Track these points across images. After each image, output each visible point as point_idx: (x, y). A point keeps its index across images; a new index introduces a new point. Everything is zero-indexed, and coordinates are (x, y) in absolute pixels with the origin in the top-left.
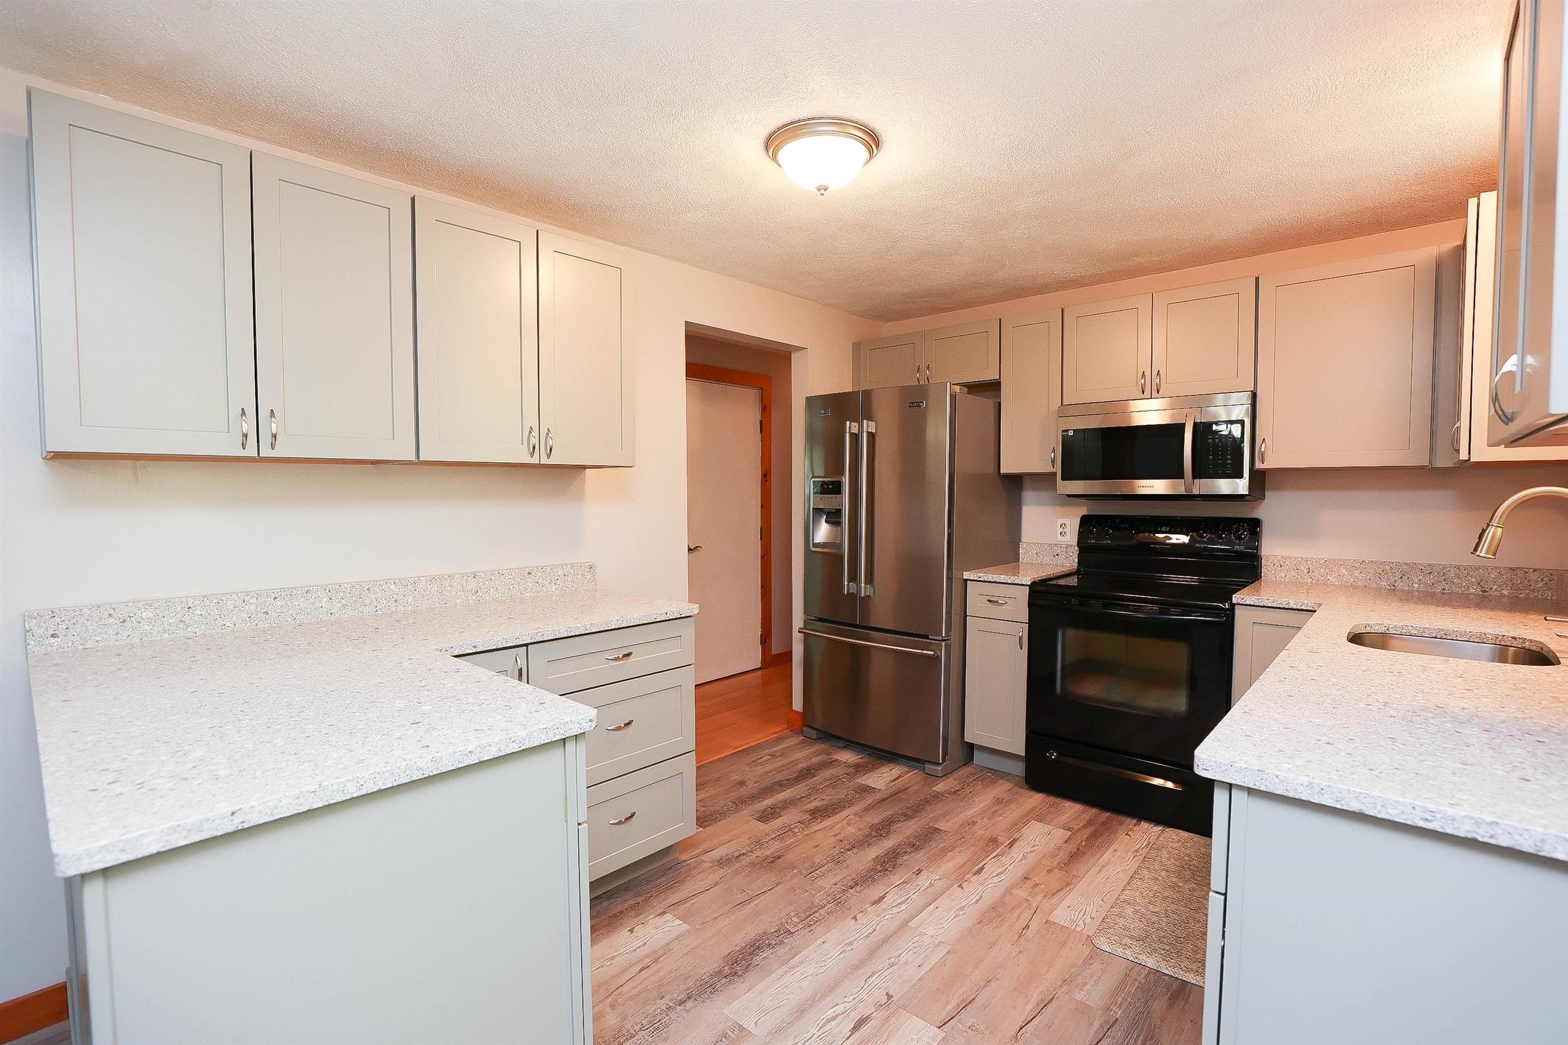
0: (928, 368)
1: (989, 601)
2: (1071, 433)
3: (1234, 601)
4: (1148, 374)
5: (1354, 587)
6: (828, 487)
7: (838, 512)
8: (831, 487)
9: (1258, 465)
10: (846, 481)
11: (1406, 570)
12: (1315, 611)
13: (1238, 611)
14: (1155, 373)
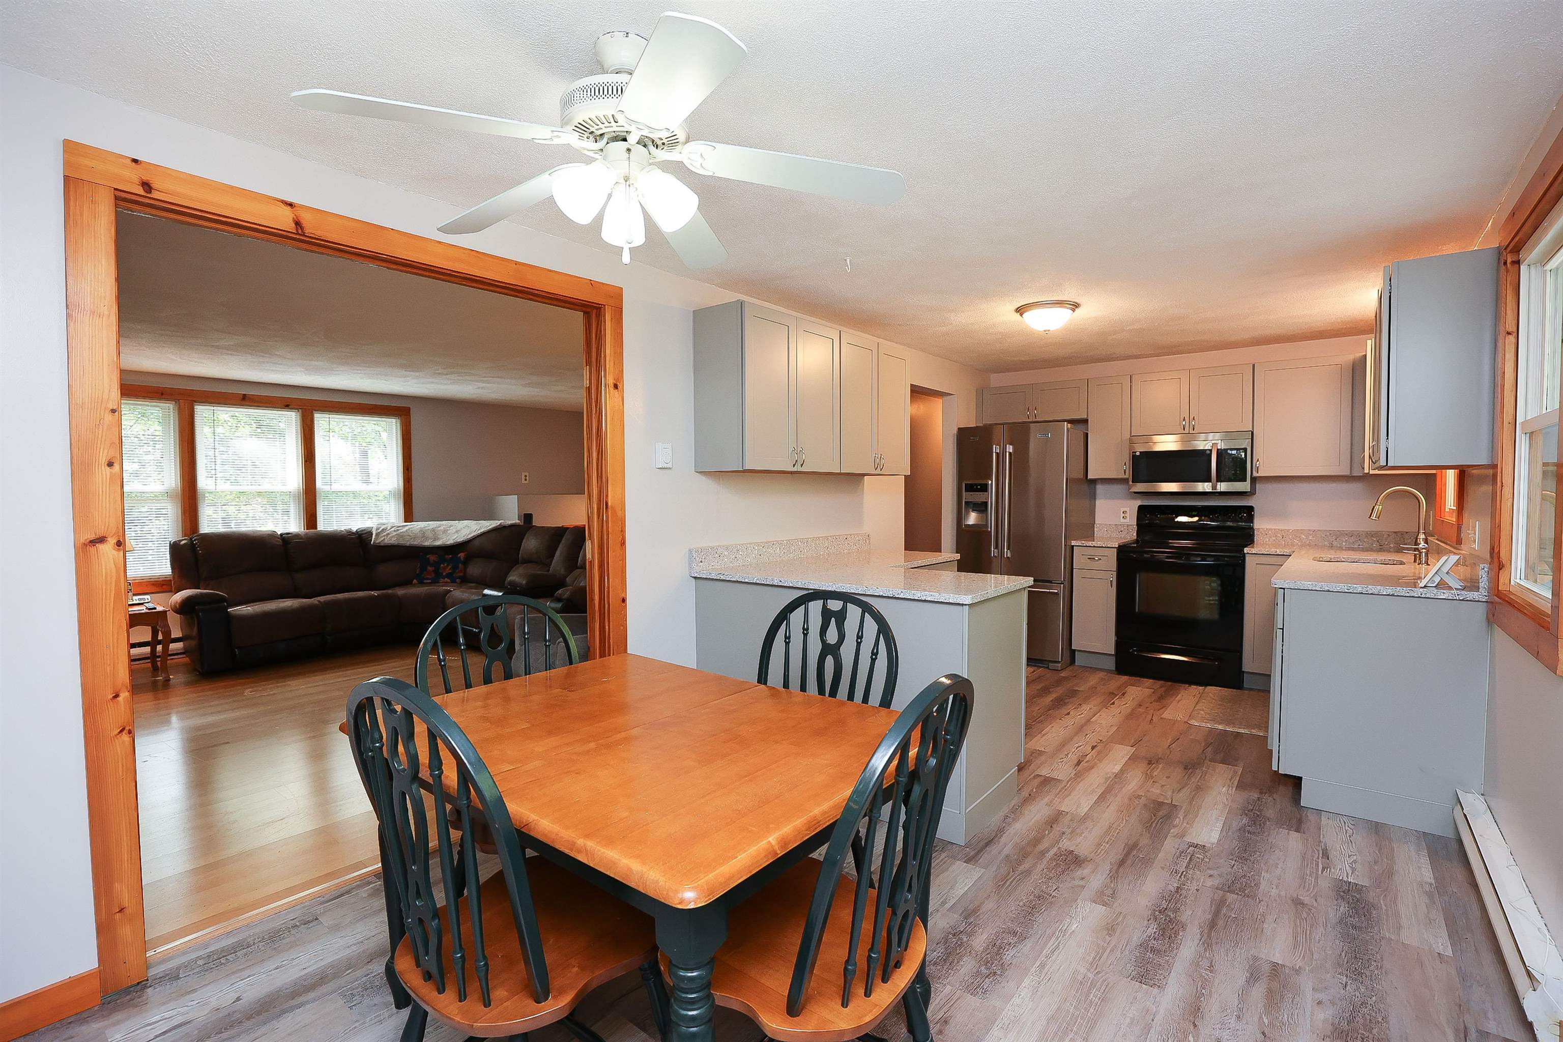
0: (1036, 409)
1: (1089, 558)
2: (1138, 454)
3: (1245, 552)
4: (1187, 419)
5: (1309, 545)
6: (977, 487)
7: (985, 504)
8: (979, 487)
9: (1255, 474)
10: (992, 483)
11: (1339, 535)
12: (1290, 556)
13: (1248, 558)
14: (1191, 418)
